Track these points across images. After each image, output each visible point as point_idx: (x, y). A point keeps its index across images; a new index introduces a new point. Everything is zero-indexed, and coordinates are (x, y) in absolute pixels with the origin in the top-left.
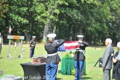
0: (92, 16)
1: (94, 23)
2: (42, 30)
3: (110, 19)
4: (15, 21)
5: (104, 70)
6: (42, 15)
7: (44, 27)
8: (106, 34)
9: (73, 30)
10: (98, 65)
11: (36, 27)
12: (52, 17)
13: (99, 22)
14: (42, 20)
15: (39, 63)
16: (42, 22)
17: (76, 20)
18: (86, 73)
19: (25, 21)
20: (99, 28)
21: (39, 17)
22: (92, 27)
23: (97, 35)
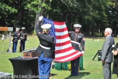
0: (90, 3)
1: (92, 11)
2: (33, 20)
3: (110, 6)
4: (2, 10)
5: (103, 64)
6: (32, 3)
7: (35, 17)
8: (106, 23)
9: (68, 19)
10: (96, 58)
11: (27, 17)
12: (44, 5)
13: (98, 10)
14: (32, 9)
15: (30, 58)
16: (32, 11)
17: (71, 8)
18: (84, 67)
19: (14, 10)
20: (98, 17)
21: (29, 6)
22: (89, 16)
23: (95, 24)
